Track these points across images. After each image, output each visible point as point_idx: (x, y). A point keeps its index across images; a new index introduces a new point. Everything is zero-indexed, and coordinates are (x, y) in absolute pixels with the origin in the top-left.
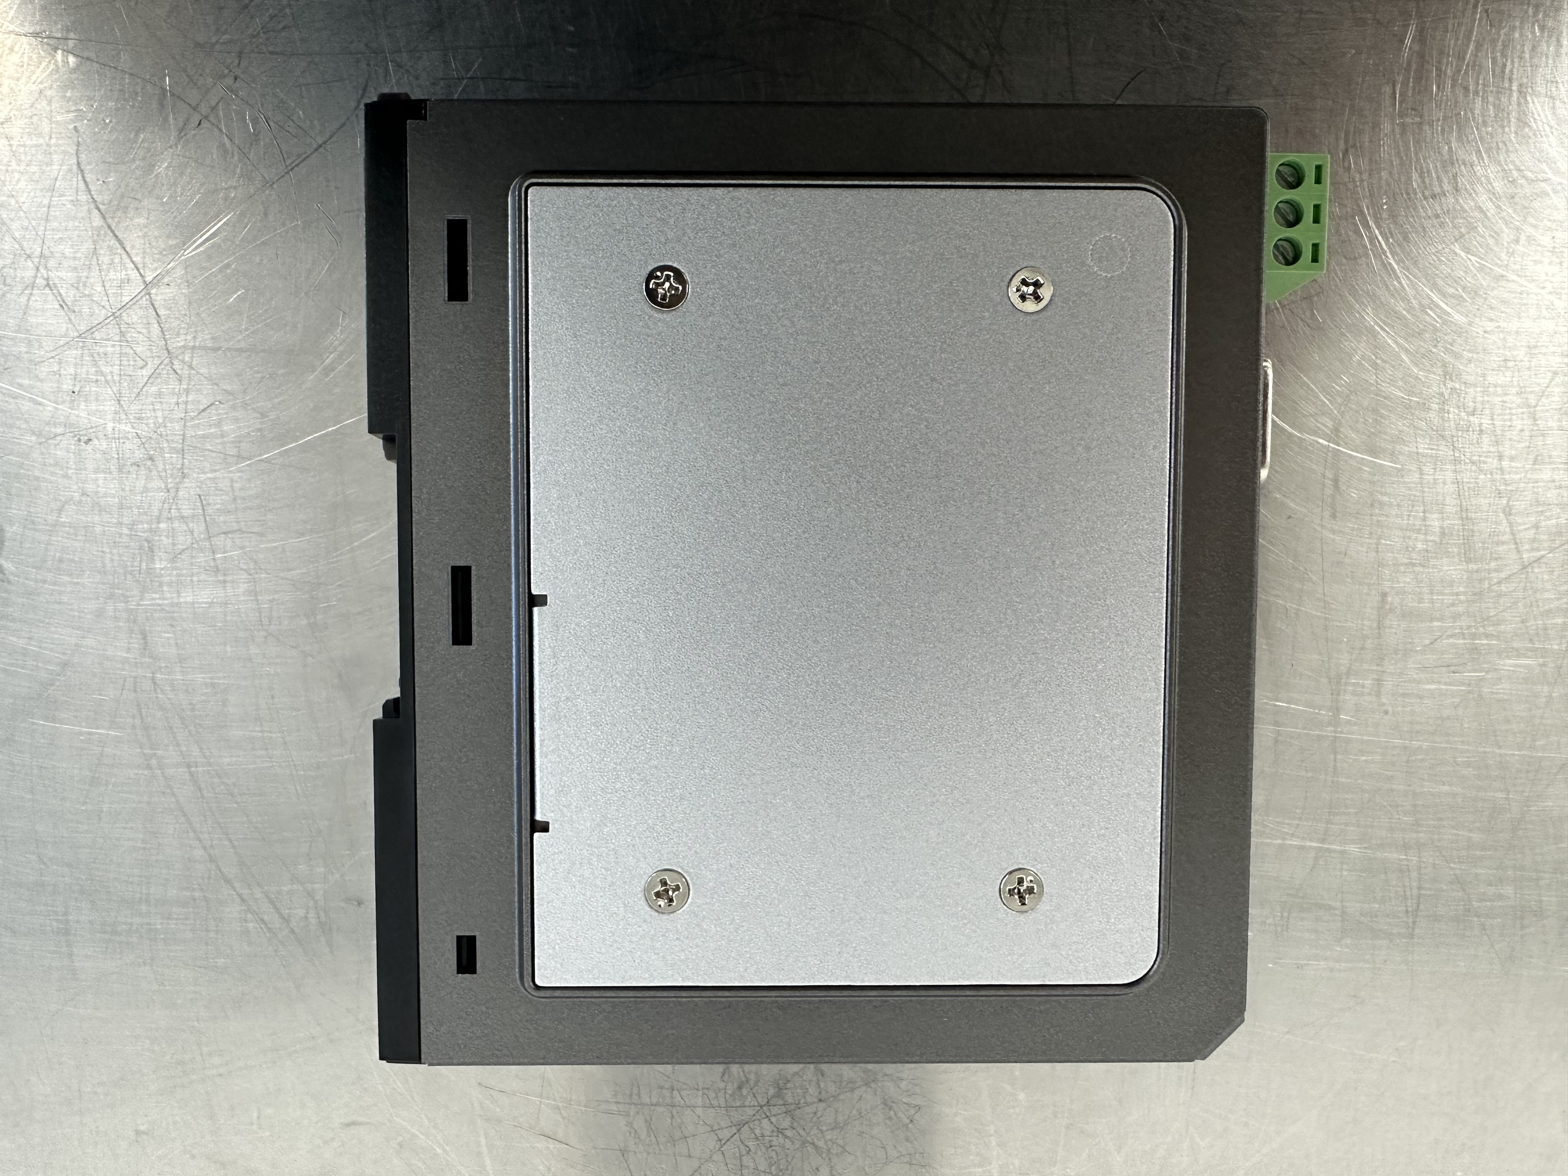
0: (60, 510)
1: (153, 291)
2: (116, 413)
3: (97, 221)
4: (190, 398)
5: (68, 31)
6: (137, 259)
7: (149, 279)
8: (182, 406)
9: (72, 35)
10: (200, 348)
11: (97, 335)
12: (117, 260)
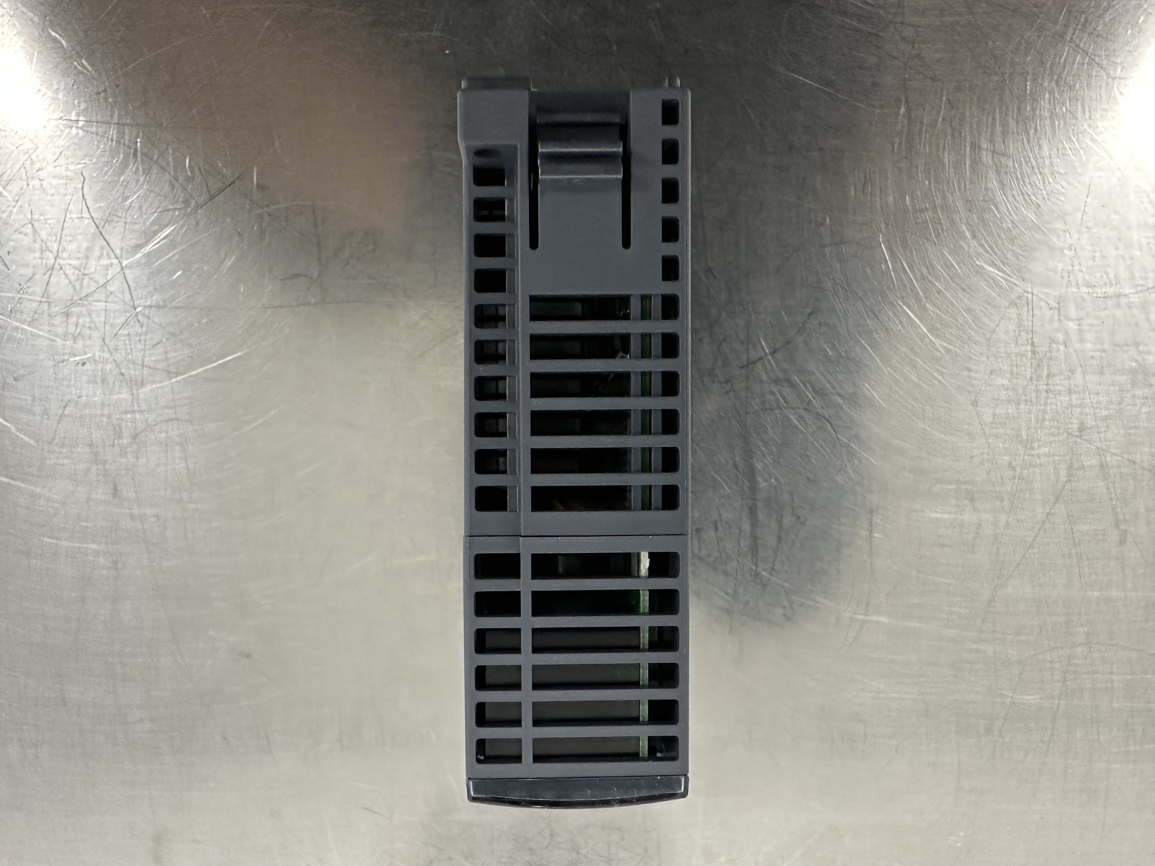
0: (65, 407)
1: (127, 272)
2: (101, 346)
3: (93, 229)
4: (148, 337)
5: (79, 116)
6: (118, 252)
7: (125, 263)
8: (143, 342)
9: (81, 118)
10: (155, 306)
11: (90, 299)
12: (105, 253)
